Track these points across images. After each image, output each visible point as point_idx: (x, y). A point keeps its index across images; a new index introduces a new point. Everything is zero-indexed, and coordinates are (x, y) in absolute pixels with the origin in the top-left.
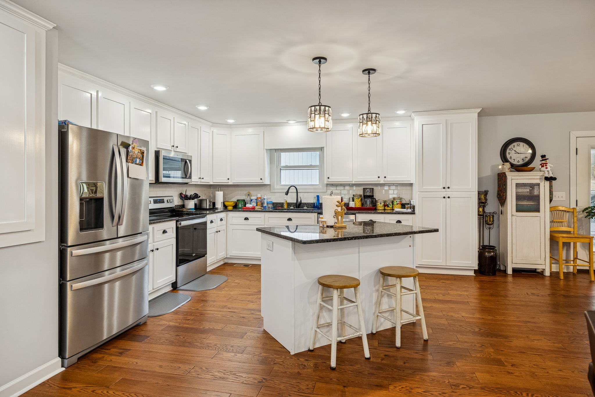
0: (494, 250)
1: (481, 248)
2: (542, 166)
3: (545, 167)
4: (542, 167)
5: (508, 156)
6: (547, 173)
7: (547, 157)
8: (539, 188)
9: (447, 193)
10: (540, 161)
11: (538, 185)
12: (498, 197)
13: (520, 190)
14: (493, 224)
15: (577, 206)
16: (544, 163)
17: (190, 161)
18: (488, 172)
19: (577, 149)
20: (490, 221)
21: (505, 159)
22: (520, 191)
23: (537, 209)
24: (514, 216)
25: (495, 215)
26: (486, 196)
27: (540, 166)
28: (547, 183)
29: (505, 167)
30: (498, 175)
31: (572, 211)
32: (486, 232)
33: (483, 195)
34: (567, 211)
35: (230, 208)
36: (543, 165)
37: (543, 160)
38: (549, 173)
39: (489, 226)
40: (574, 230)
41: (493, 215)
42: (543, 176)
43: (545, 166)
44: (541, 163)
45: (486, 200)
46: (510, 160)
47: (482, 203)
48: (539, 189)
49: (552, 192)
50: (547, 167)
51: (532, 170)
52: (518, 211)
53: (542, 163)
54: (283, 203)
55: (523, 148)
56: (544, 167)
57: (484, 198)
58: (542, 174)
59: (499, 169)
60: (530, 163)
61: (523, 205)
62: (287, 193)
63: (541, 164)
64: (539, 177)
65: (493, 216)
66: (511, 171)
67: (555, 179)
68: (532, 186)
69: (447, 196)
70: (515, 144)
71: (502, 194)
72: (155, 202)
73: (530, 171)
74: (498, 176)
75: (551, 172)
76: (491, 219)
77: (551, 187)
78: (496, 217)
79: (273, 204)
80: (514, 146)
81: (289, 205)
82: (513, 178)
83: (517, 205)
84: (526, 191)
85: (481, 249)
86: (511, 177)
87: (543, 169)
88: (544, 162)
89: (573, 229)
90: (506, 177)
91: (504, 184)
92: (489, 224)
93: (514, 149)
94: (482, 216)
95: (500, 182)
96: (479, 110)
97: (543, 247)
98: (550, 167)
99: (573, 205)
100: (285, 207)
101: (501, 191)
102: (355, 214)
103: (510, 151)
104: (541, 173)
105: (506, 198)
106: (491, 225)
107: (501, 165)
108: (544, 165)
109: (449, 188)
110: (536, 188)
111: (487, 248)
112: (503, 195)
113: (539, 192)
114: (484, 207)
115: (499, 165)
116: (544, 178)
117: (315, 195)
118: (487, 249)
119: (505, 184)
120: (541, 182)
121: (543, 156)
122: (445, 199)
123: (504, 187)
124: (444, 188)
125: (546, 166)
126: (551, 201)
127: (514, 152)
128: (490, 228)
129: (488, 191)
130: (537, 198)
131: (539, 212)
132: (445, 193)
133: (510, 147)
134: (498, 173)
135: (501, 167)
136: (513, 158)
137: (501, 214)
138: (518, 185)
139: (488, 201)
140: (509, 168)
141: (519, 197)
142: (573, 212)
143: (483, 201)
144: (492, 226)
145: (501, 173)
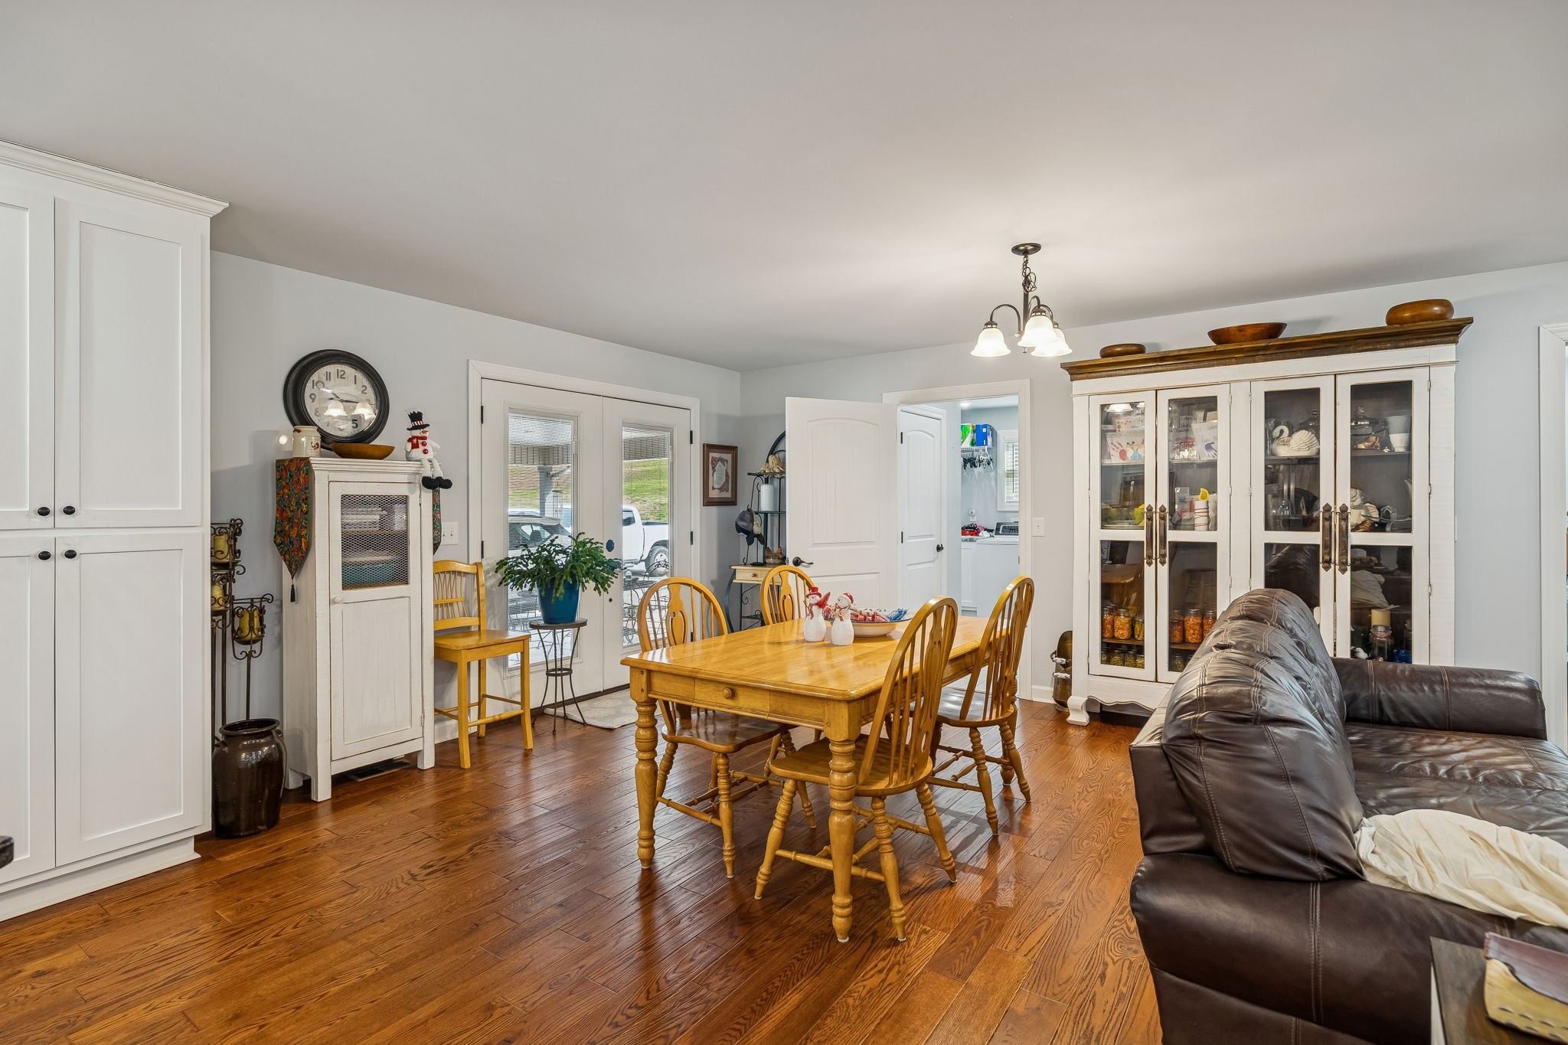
0: (273, 737)
1: (219, 735)
2: (415, 446)
4: (412, 448)
5: (310, 407)
6: (427, 465)
7: (425, 421)
8: (407, 509)
9: (61, 534)
10: (408, 429)
11: (404, 500)
12: (278, 541)
13: (353, 518)
14: (260, 639)
15: (482, 557)
16: (420, 435)
18: (241, 456)
19: (482, 407)
20: (251, 629)
21: (298, 414)
22: (353, 521)
23: (400, 576)
24: (335, 603)
25: (267, 606)
26: (235, 540)
27: (409, 445)
28: (428, 495)
29: (303, 439)
30: (278, 467)
31: (475, 571)
32: (236, 670)
33: (223, 537)
34: (464, 573)
36: (417, 442)
37: (415, 428)
38: (432, 466)
39: (247, 648)
40: (480, 621)
41: (258, 607)
42: (417, 476)
43: (420, 445)
44: (409, 435)
45: (236, 553)
46: (315, 419)
47: (224, 569)
48: (407, 513)
49: (440, 520)
50: (426, 448)
51: (384, 453)
52: (347, 585)
53: (414, 437)
55: (354, 386)
56: (418, 447)
57: (230, 546)
58: (414, 469)
59: (279, 446)
60: (374, 433)
61: (362, 564)
63: (410, 440)
64: (405, 478)
65: (262, 611)
66: (322, 456)
67: (447, 484)
68: (387, 503)
69: (62, 549)
70: (331, 370)
71: (294, 533)
73: (381, 459)
74: (278, 471)
75: (436, 464)
76: (256, 620)
77: (436, 506)
78: (270, 609)
80: (328, 376)
82: (333, 476)
83: (344, 565)
84: (370, 518)
85: (223, 742)
86: (327, 473)
87: (417, 453)
88: (417, 433)
89: (477, 618)
90: (309, 472)
91: (304, 497)
92: (248, 643)
93: (329, 384)
94: (221, 617)
95: (286, 491)
96: (218, 207)
97: (417, 686)
98: (434, 449)
99: (475, 557)
101: (290, 520)
103: (315, 391)
104: (412, 467)
105: (309, 545)
106: (255, 642)
107: (285, 434)
108: (420, 441)
109: (69, 511)
110: (398, 508)
111: (245, 735)
112: (299, 536)
113: (407, 521)
114: (229, 579)
115: (278, 434)
116: (419, 480)
118: (246, 740)
119: (306, 498)
120: (412, 493)
121: (416, 417)
122: (49, 562)
123: (304, 509)
124: (44, 512)
125: (424, 444)
126: (436, 546)
127: (326, 393)
128: (249, 656)
129: (242, 523)
130: (399, 543)
131: (407, 583)
132: (51, 535)
133: (315, 377)
134: (278, 461)
135: (285, 440)
136: (323, 413)
137: (293, 599)
138: (349, 502)
139: (244, 559)
140: (317, 444)
141: (352, 541)
142: (477, 574)
143: (226, 560)
144: (256, 647)
145: (291, 460)
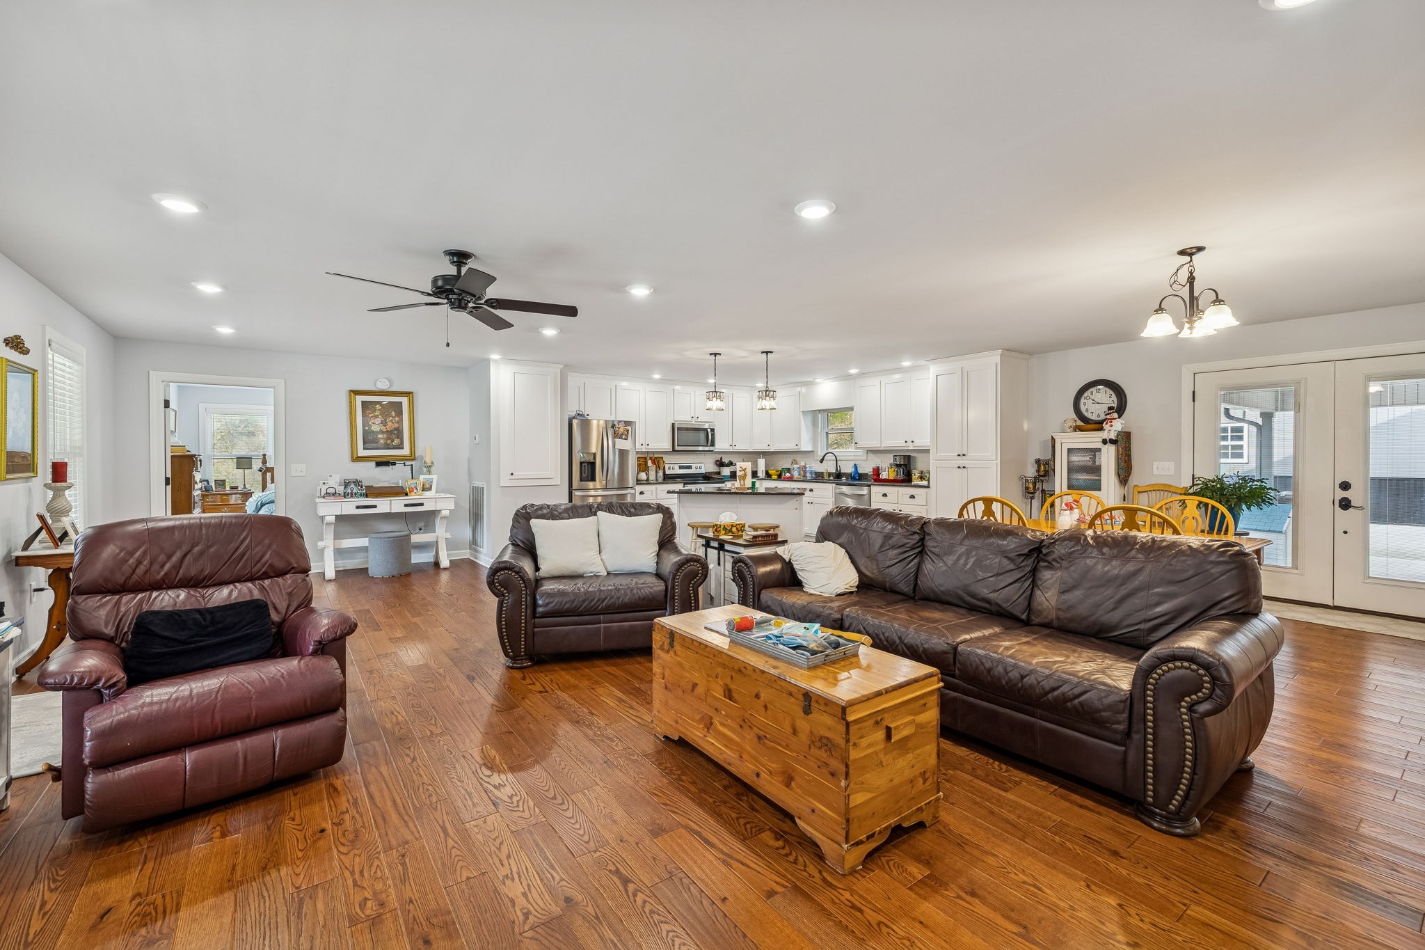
2: (1107, 423)
3: (1109, 424)
5: (1083, 409)
6: (1107, 433)
8: (1101, 455)
9: (963, 462)
11: (1100, 450)
16: (1110, 417)
17: (713, 430)
19: (1194, 392)
21: (1078, 413)
22: (1074, 460)
23: (1097, 487)
27: (1105, 423)
33: (1043, 465)
35: (774, 477)
36: (1108, 421)
37: (1109, 414)
42: (1102, 438)
45: (1046, 472)
46: (1086, 414)
50: (1111, 424)
52: (1070, 487)
53: (1106, 419)
54: (822, 473)
55: (1105, 395)
57: (1044, 469)
61: (1077, 479)
62: (822, 461)
68: (1093, 453)
69: (963, 466)
70: (1093, 389)
72: (681, 468)
75: (1114, 432)
79: (816, 473)
80: (1092, 393)
81: (830, 474)
83: (1068, 479)
84: (1081, 459)
86: (1060, 439)
87: (1107, 427)
93: (1092, 397)
100: (826, 477)
102: (869, 486)
103: (1086, 401)
109: (964, 455)
110: (1098, 455)
113: (1101, 461)
117: (852, 464)
120: (1103, 447)
121: (1110, 408)
122: (960, 469)
124: (959, 455)
125: (1111, 422)
127: (1091, 401)
130: (1096, 470)
131: (1100, 490)
132: (961, 462)
133: (1086, 393)
136: (1090, 411)
138: (1070, 452)
140: (1071, 426)
141: (1071, 470)
